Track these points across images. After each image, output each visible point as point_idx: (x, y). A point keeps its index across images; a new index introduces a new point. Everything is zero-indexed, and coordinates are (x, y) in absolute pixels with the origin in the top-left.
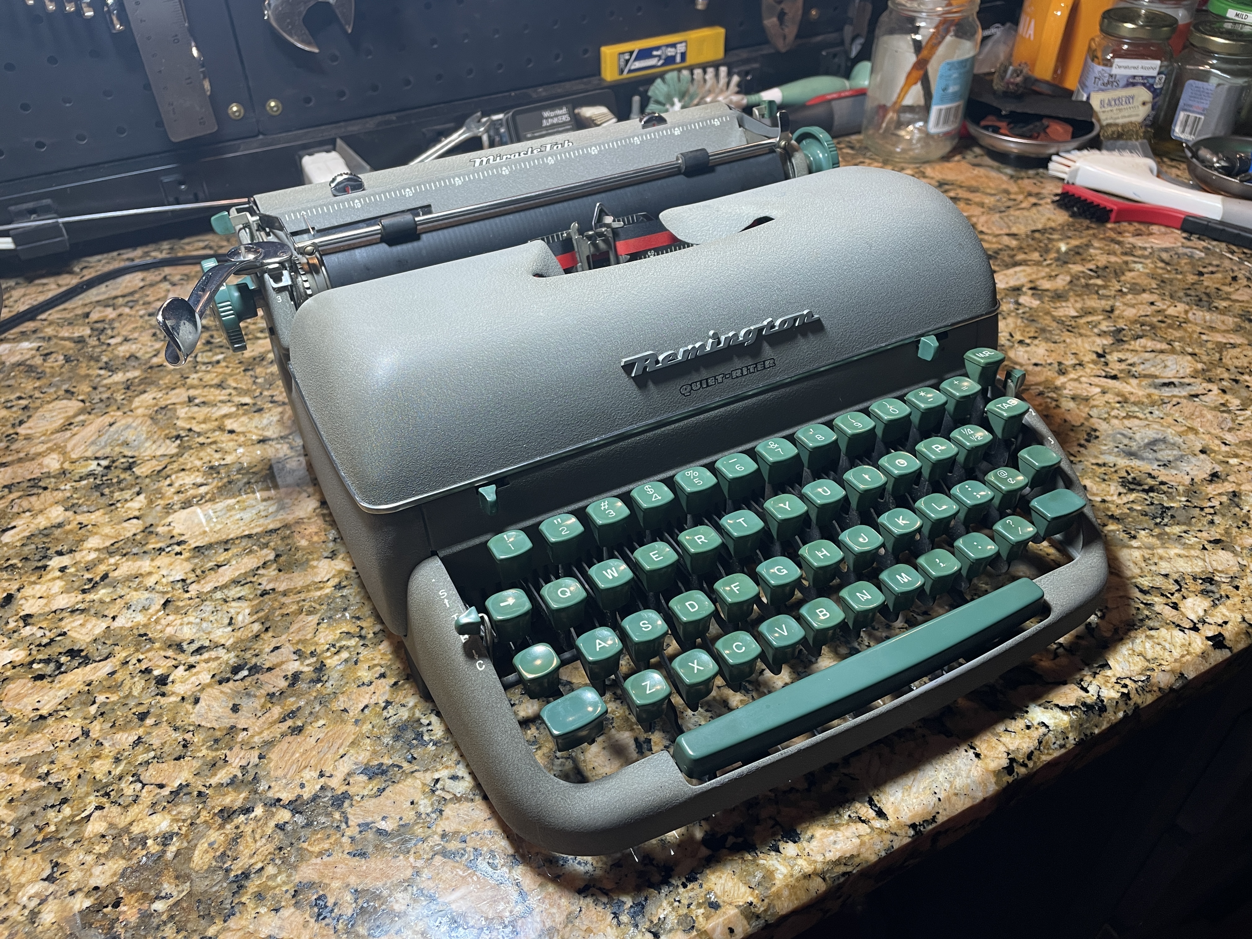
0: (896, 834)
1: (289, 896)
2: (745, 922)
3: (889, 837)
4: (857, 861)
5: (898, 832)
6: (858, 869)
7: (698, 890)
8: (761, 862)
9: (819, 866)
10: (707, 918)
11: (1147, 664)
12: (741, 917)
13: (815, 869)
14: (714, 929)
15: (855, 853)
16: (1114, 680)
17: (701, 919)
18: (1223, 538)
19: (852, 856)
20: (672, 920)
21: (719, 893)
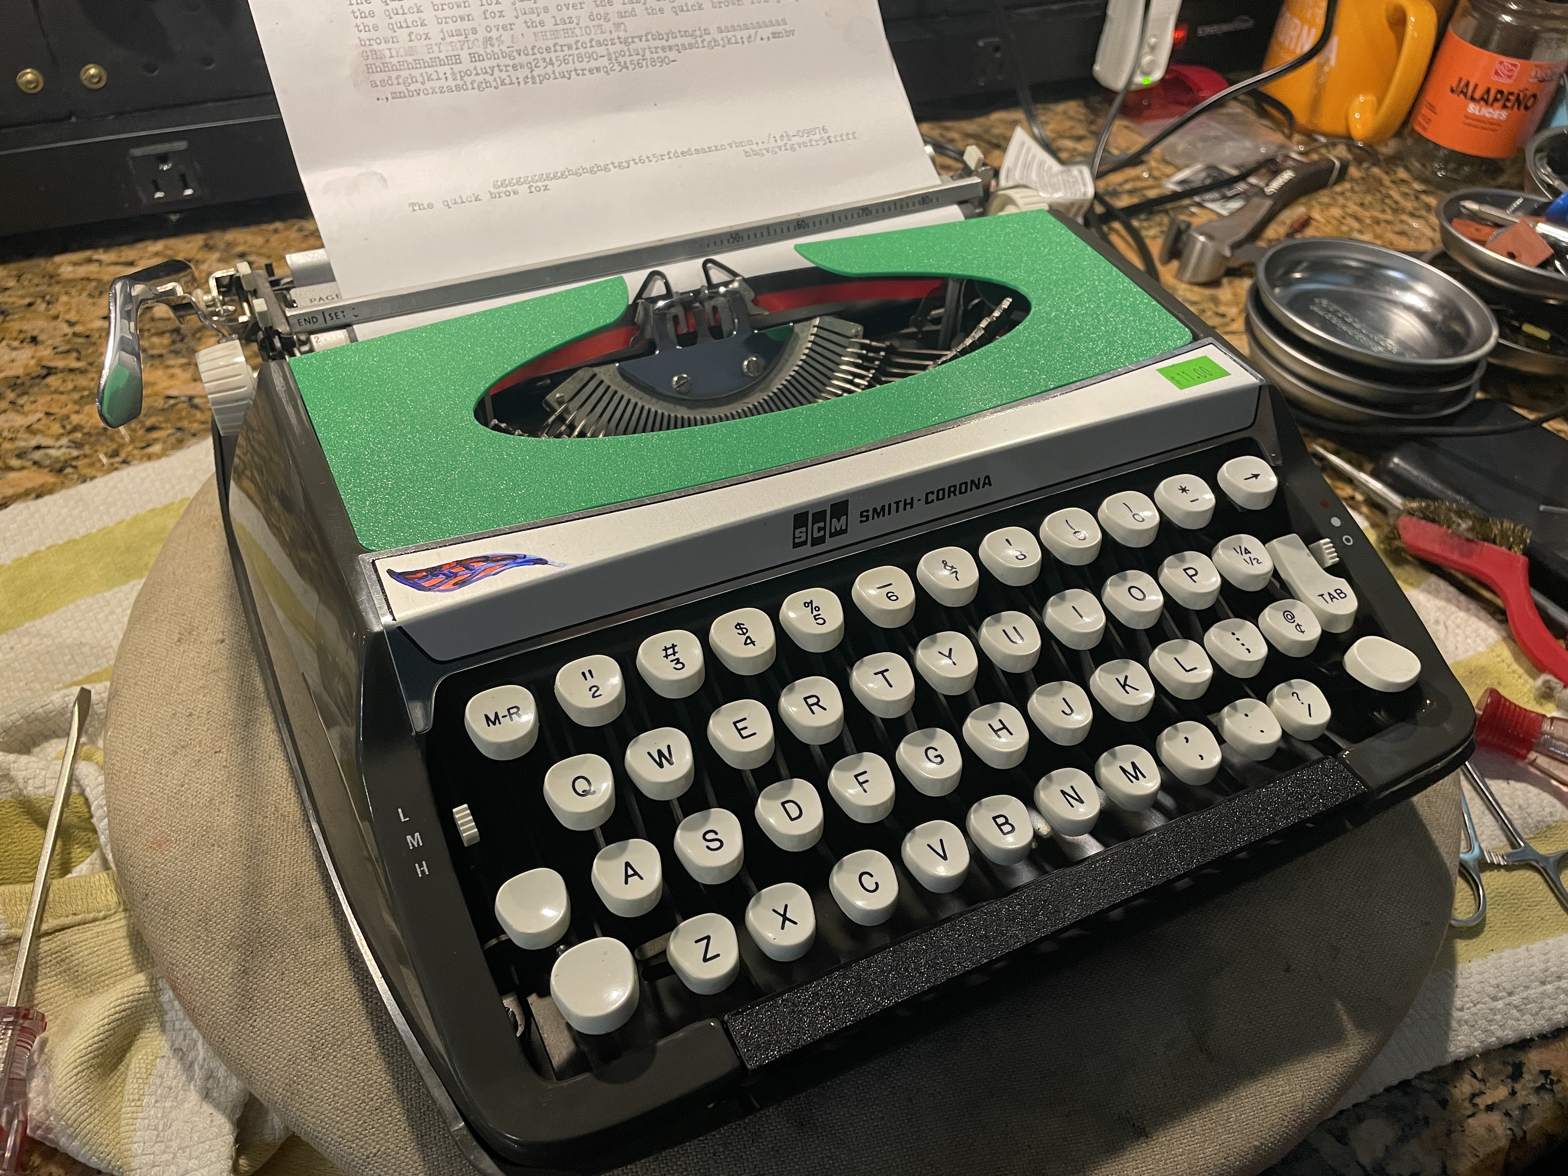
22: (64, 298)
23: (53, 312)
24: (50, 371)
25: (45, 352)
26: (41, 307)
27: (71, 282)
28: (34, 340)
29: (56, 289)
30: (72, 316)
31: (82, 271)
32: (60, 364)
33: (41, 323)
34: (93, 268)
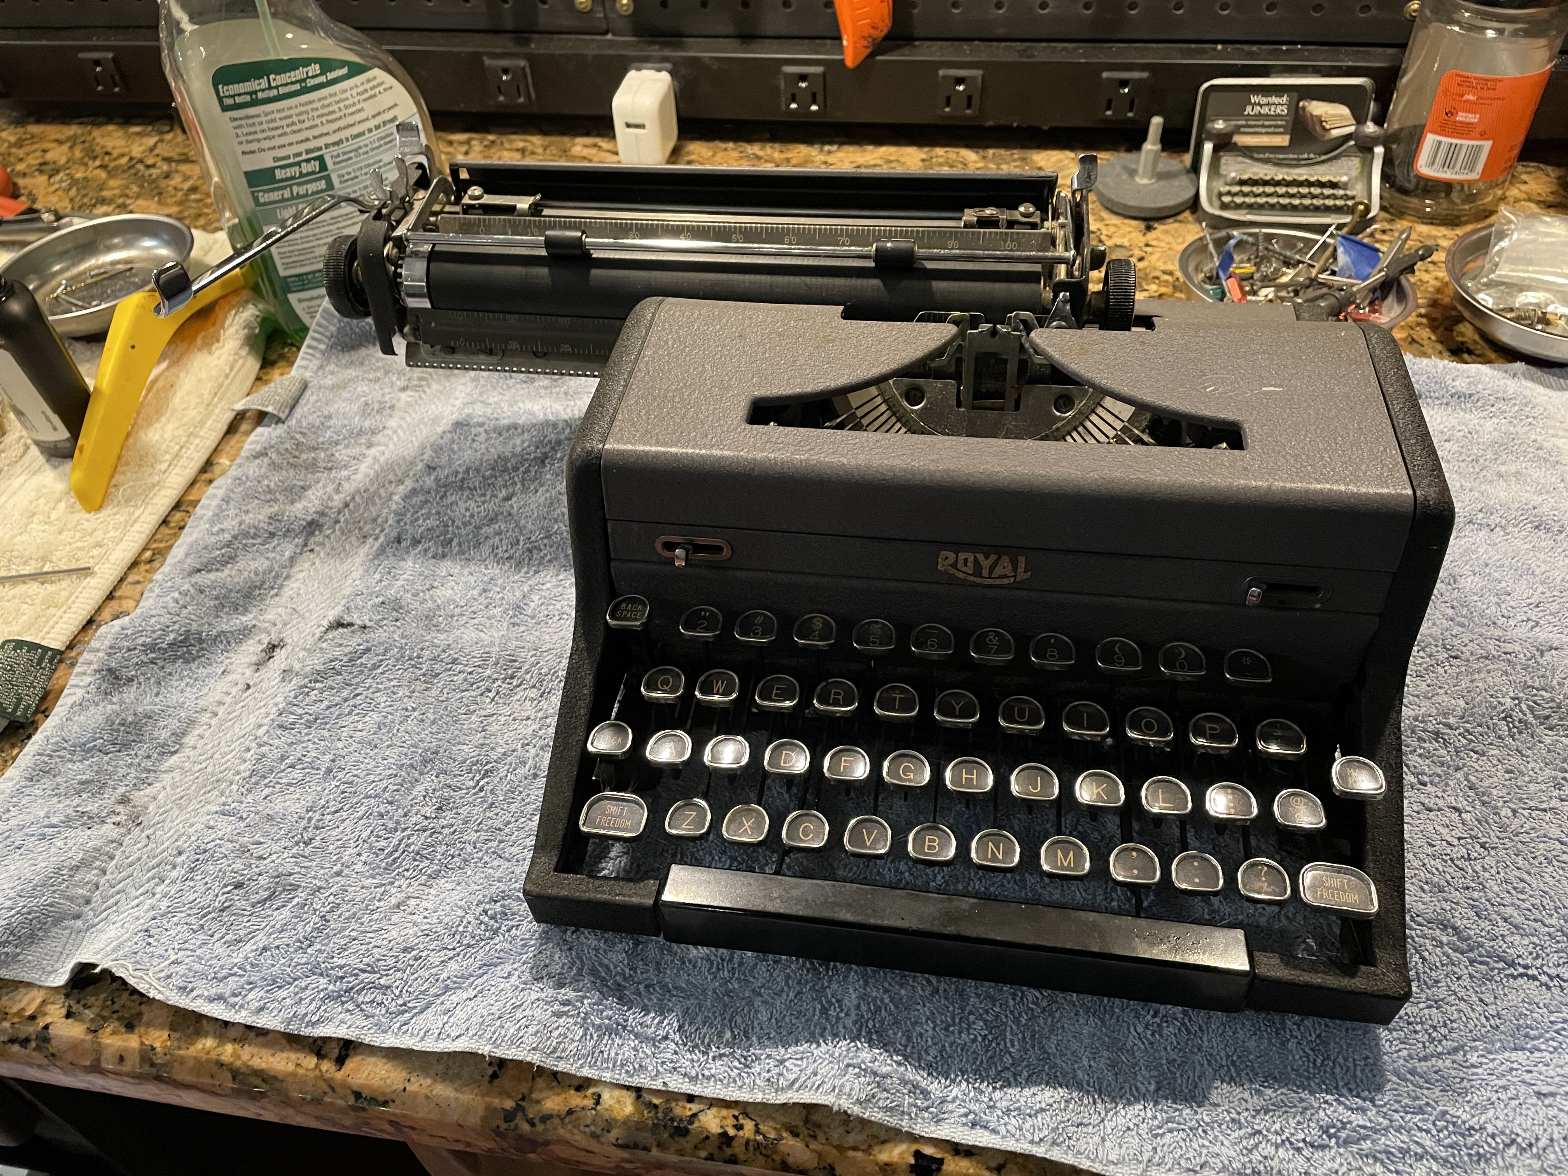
3: (325, 1087)
5: (338, 1090)
9: (238, 1063)
12: (138, 1055)
13: (232, 1063)
15: (280, 1077)
19: (275, 1078)
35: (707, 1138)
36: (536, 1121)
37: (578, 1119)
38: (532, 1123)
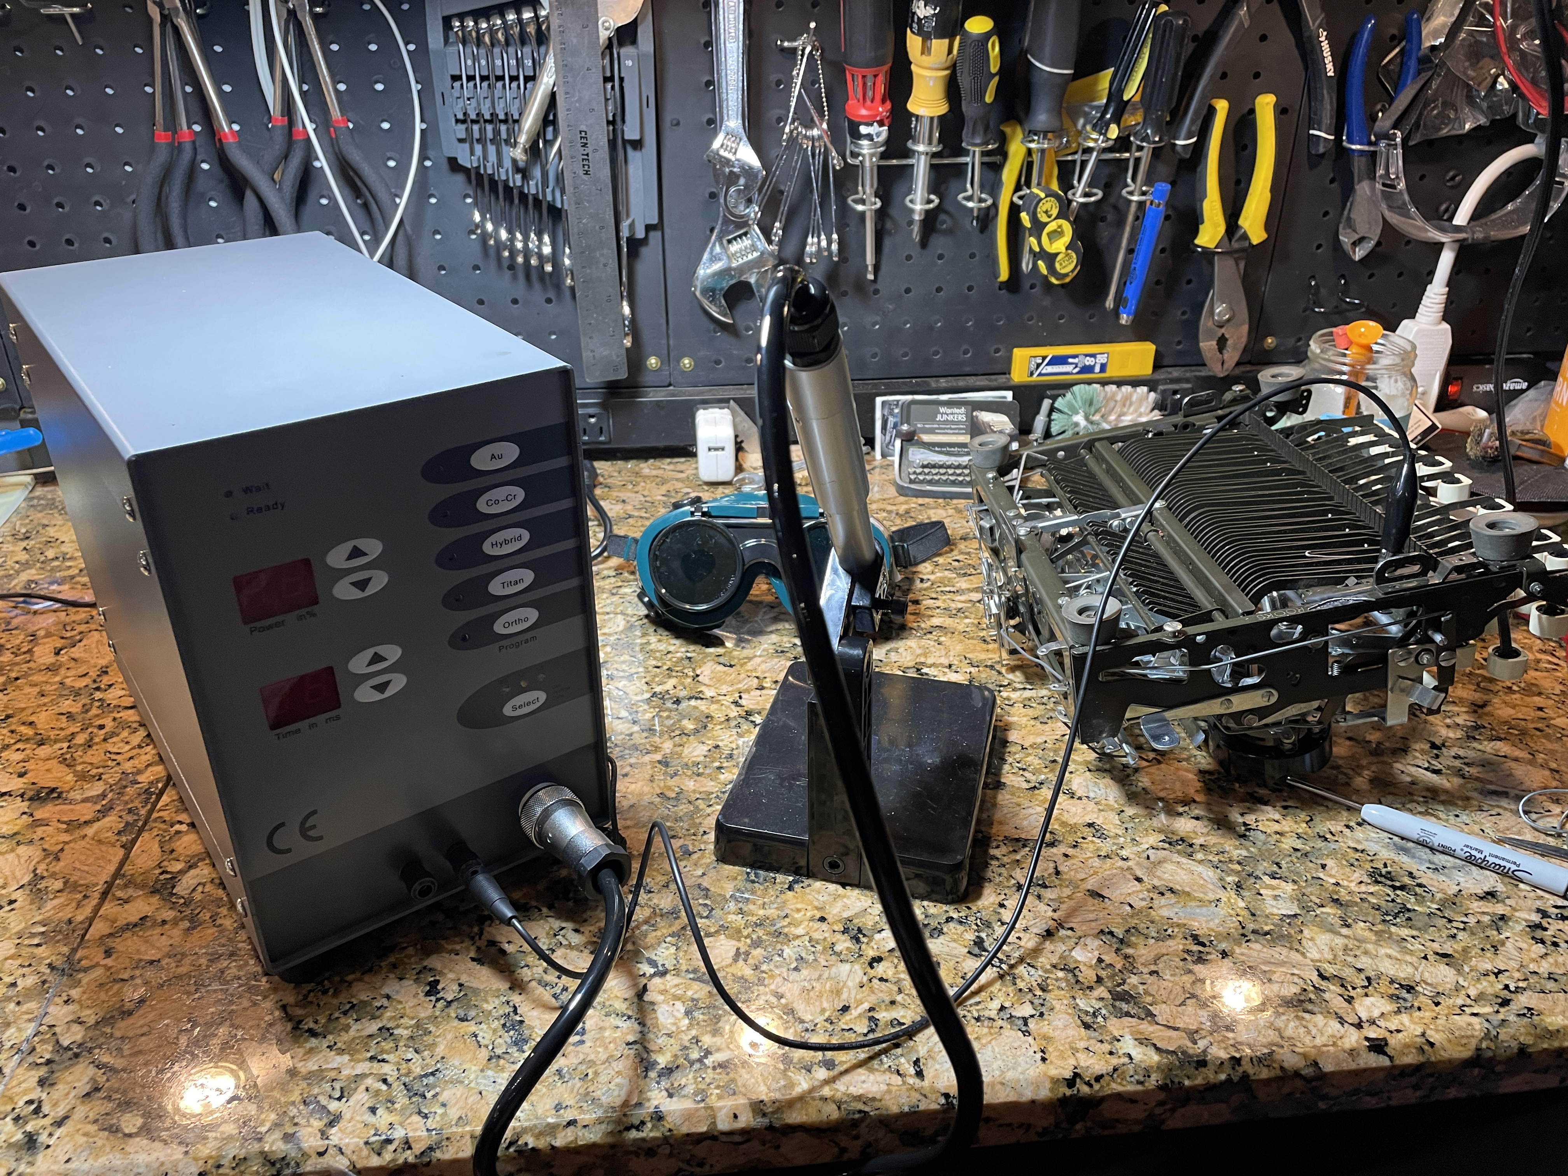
0: (925, 1096)
1: (414, 972)
2: (751, 1115)
3: (917, 1096)
4: (877, 1104)
5: (929, 1095)
6: (877, 1112)
7: (724, 1076)
8: (790, 1074)
9: (838, 1095)
10: (720, 1097)
11: (1279, 1040)
12: (749, 1109)
13: (833, 1096)
14: (721, 1108)
15: (878, 1097)
16: (1232, 1042)
17: (713, 1097)
18: (1456, 955)
19: (874, 1099)
20: (690, 1089)
21: (740, 1084)
22: (643, 484)
23: (636, 489)
24: (630, 516)
25: (629, 507)
26: (630, 487)
27: (648, 477)
28: (624, 501)
29: (639, 479)
30: (646, 493)
31: (654, 473)
32: (636, 514)
33: (629, 494)
34: (660, 472)
35: (1222, 1063)
36: (1093, 1082)
37: (1123, 1072)
38: (1090, 1085)
